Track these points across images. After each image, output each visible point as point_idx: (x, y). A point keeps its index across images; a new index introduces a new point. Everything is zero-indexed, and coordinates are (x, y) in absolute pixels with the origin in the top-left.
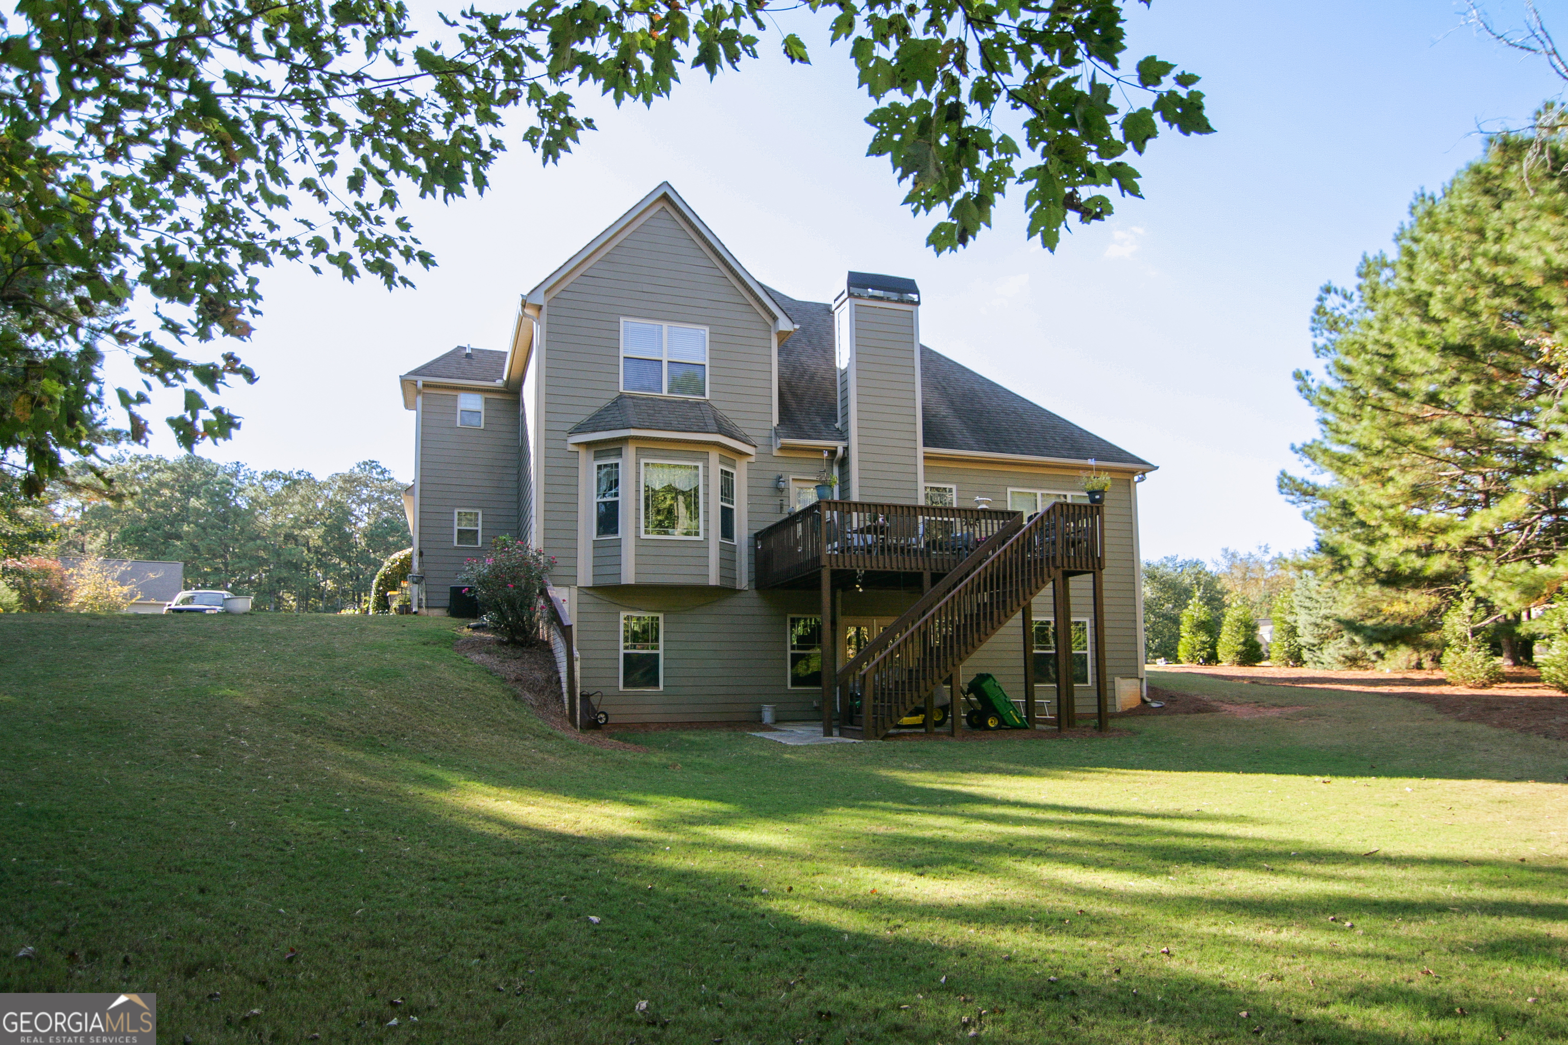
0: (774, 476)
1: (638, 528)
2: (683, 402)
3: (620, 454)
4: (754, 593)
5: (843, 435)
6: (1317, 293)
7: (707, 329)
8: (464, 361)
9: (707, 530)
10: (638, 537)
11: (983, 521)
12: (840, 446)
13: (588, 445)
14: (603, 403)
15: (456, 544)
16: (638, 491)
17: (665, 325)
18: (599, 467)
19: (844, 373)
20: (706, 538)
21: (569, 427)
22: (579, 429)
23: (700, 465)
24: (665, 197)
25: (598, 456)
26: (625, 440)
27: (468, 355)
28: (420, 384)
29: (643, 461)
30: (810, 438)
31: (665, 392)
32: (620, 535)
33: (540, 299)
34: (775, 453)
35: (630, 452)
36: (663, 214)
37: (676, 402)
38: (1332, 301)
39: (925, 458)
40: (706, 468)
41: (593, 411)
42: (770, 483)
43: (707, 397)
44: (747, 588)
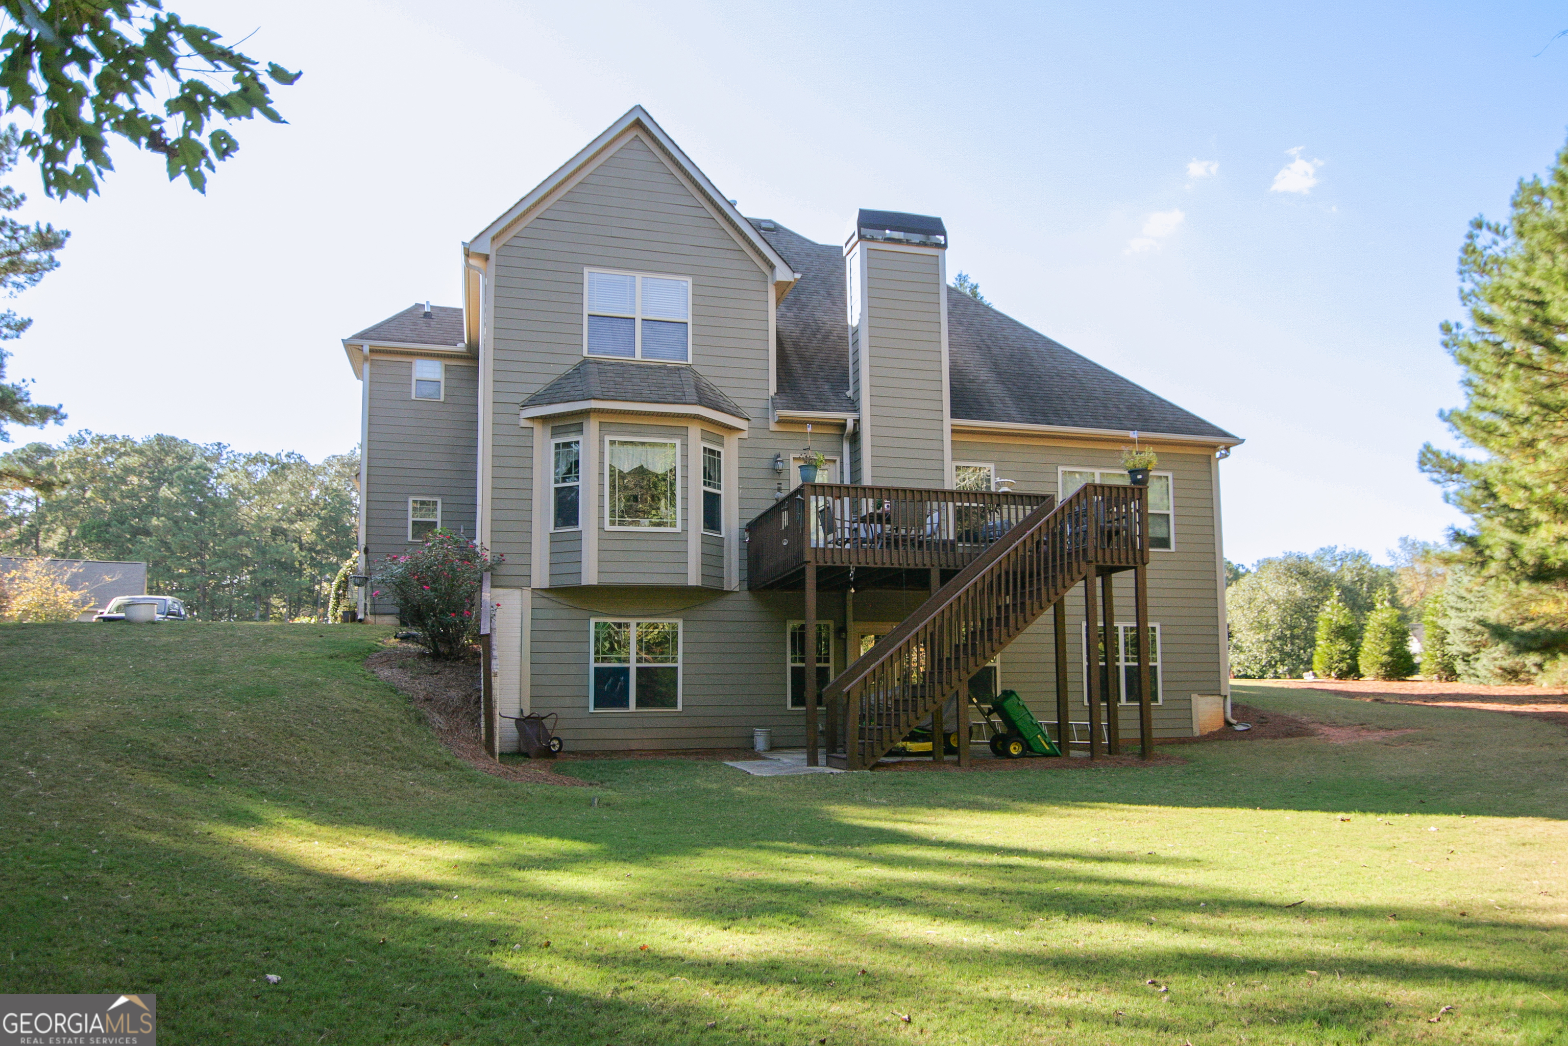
0: (771, 454)
1: (601, 517)
2: (660, 368)
3: (580, 431)
4: (746, 595)
5: (853, 405)
6: (1467, 229)
7: (690, 280)
8: (421, 321)
9: (685, 520)
10: (601, 528)
11: (1005, 506)
12: (850, 418)
13: (545, 419)
14: (563, 370)
15: (410, 539)
16: (601, 474)
17: (639, 277)
18: (557, 446)
19: (856, 331)
20: (685, 530)
21: (522, 398)
22: (534, 401)
23: (678, 442)
24: (638, 124)
25: (555, 432)
26: (586, 413)
27: (427, 315)
28: (366, 349)
29: (607, 439)
30: (814, 409)
31: (638, 356)
32: (580, 527)
33: (486, 247)
34: (773, 427)
35: (592, 427)
36: (636, 145)
37: (651, 367)
38: (1484, 238)
39: (953, 431)
40: (685, 446)
41: (550, 379)
42: (766, 463)
43: (690, 362)
44: (737, 589)
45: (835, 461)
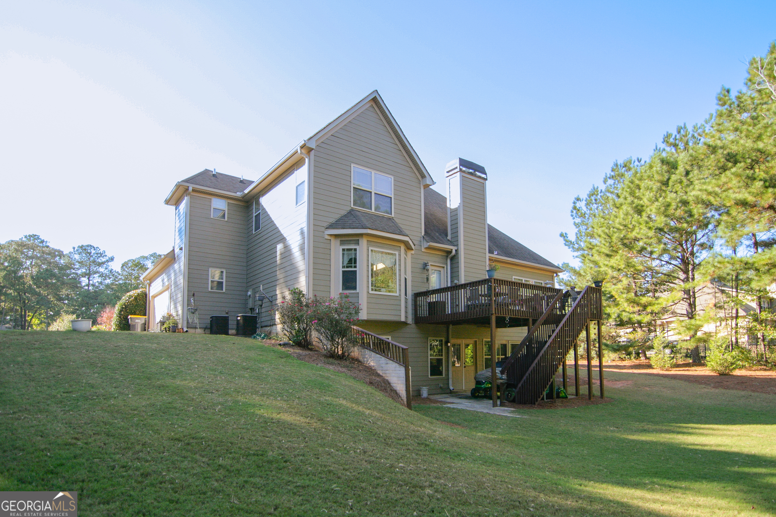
0: (423, 262)
1: (368, 287)
2: (382, 217)
3: (357, 243)
4: (414, 326)
5: (456, 243)
6: (573, 199)
7: (393, 178)
8: (213, 178)
9: (400, 290)
10: (367, 292)
12: (454, 248)
13: (336, 236)
14: (344, 213)
15: (210, 290)
16: (368, 266)
17: (373, 172)
18: (343, 250)
19: (455, 212)
20: (400, 295)
21: (326, 224)
22: (331, 226)
23: (397, 253)
24: (375, 100)
25: (342, 243)
26: (361, 235)
27: (214, 175)
28: (191, 189)
29: (370, 248)
30: (439, 243)
31: (373, 210)
32: (358, 290)
33: (313, 145)
34: (423, 250)
35: (364, 242)
36: (373, 110)
37: (380, 216)
38: (578, 205)
39: (490, 260)
40: (400, 255)
41: (338, 217)
42: (421, 266)
43: (393, 216)
44: (411, 323)
45: (443, 267)
